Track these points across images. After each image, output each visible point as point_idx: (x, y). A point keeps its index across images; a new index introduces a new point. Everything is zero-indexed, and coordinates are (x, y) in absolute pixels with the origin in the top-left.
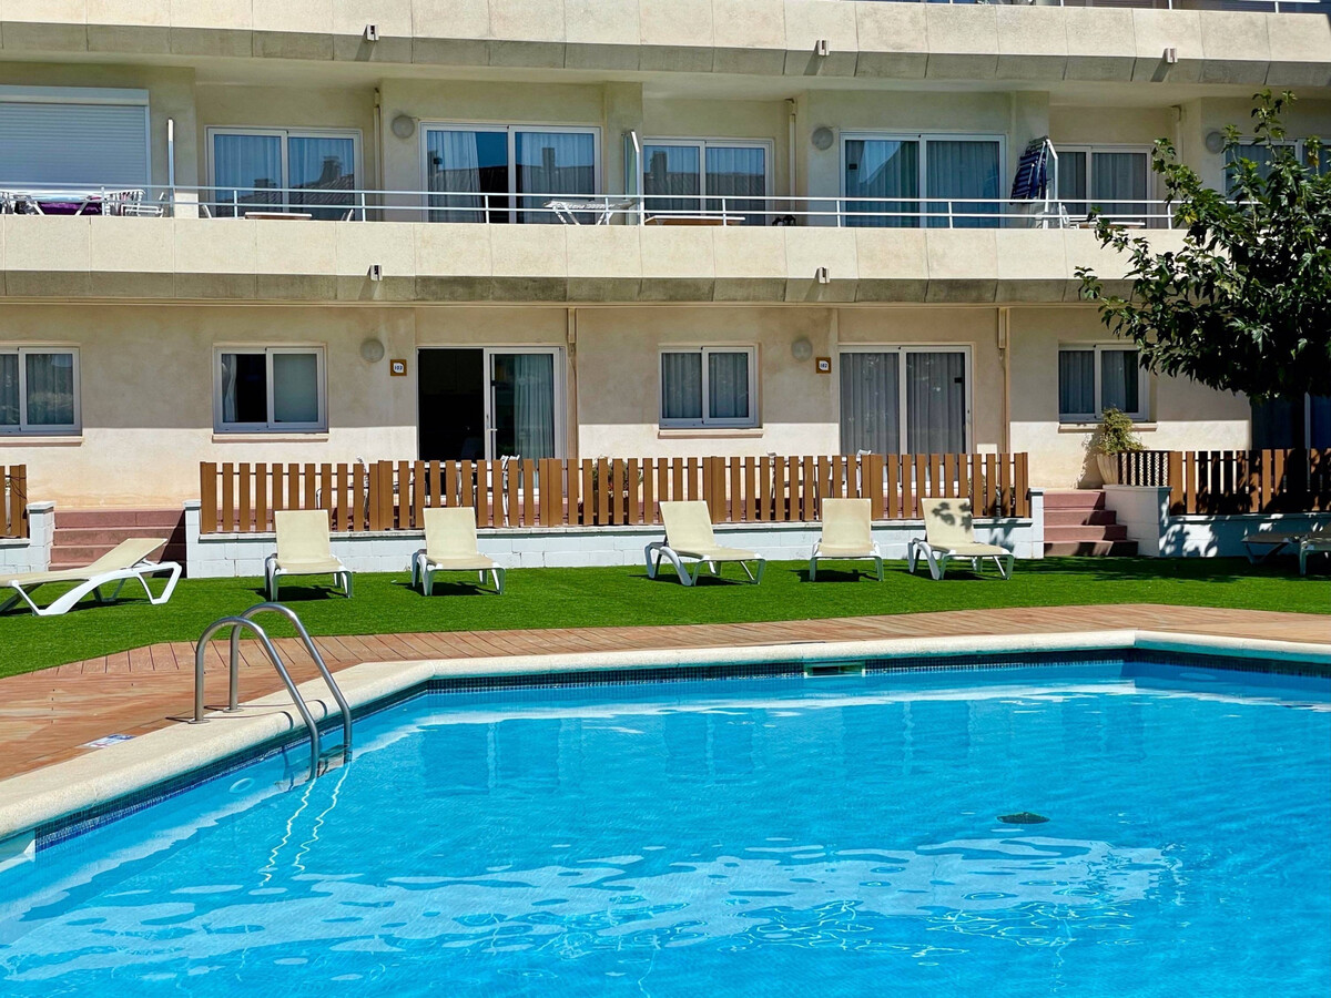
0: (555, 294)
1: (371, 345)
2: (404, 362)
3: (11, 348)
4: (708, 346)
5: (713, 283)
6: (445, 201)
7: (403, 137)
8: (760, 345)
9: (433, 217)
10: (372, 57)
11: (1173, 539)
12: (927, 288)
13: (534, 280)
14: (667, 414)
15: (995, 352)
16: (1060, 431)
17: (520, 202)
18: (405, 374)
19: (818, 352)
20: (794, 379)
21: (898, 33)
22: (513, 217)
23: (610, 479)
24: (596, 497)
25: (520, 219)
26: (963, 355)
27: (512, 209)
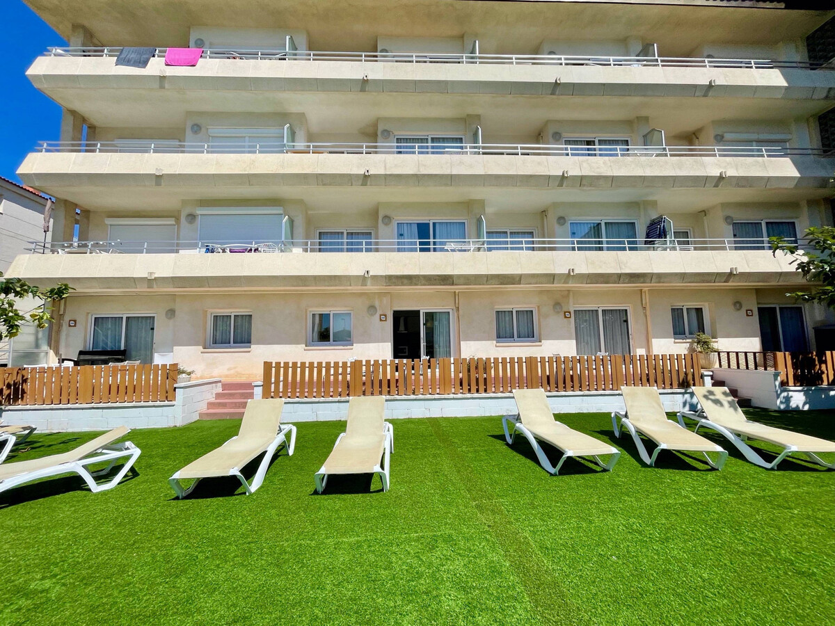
0: (448, 282)
1: (372, 308)
2: (385, 316)
3: (228, 313)
4: (516, 307)
5: (521, 276)
6: (404, 243)
7: (386, 224)
8: (538, 307)
9: (399, 250)
10: (368, 183)
11: (784, 401)
12: (619, 277)
13: (438, 276)
14: (499, 336)
15: (641, 308)
16: (675, 343)
17: (435, 243)
18: (386, 320)
19: (565, 309)
20: (555, 321)
21: (598, 168)
22: (432, 250)
23: (476, 368)
24: (469, 376)
25: (435, 250)
26: (626, 310)
27: (432, 246)
